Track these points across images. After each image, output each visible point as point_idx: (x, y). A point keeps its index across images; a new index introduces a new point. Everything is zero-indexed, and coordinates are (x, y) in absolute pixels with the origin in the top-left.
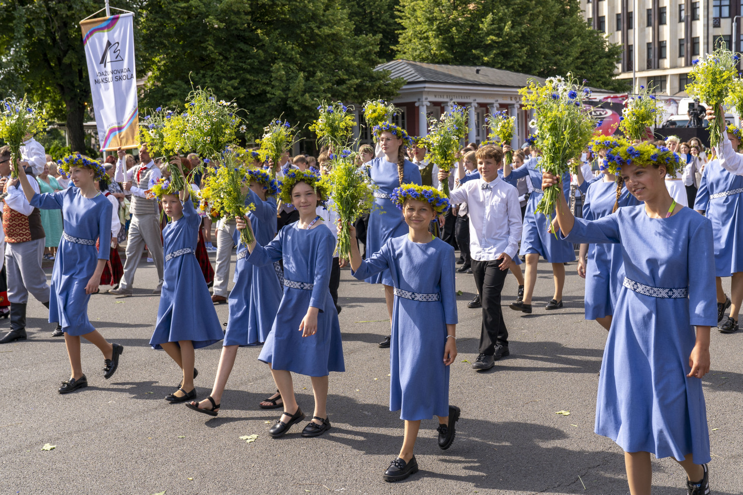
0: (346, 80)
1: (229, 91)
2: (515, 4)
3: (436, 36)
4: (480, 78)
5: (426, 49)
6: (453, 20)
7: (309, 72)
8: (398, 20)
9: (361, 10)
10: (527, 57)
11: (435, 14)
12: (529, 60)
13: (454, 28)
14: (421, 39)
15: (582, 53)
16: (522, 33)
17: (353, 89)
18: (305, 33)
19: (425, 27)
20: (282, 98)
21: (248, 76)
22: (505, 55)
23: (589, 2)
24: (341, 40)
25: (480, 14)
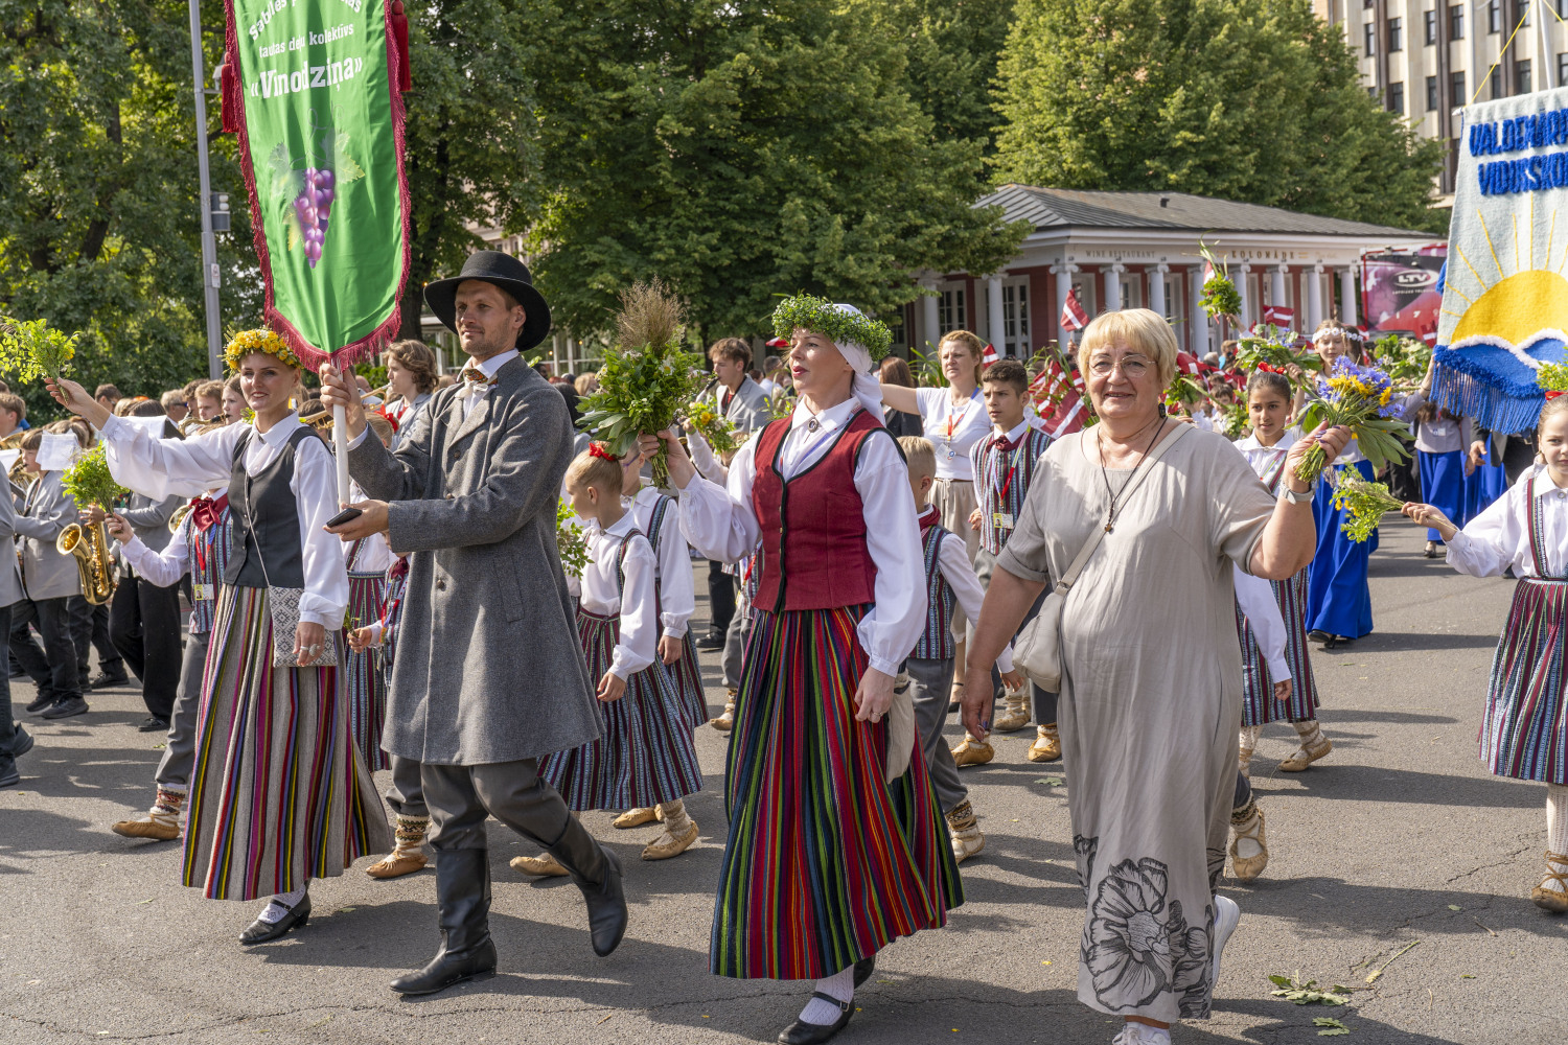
0: (922, 227)
1: (702, 254)
2: (1229, 68)
3: (1073, 136)
4: (1170, 216)
5: (1053, 161)
6: (1105, 102)
7: (849, 213)
8: (995, 107)
9: (918, 89)
10: (1257, 172)
11: (1069, 93)
12: (1259, 177)
13: (1108, 119)
14: (1041, 142)
15: (1364, 160)
16: (1246, 125)
17: (935, 244)
18: (840, 139)
19: (1050, 119)
20: (802, 266)
21: (736, 226)
22: (1212, 169)
23: (1368, 54)
24: (908, 151)
25: (1160, 88)
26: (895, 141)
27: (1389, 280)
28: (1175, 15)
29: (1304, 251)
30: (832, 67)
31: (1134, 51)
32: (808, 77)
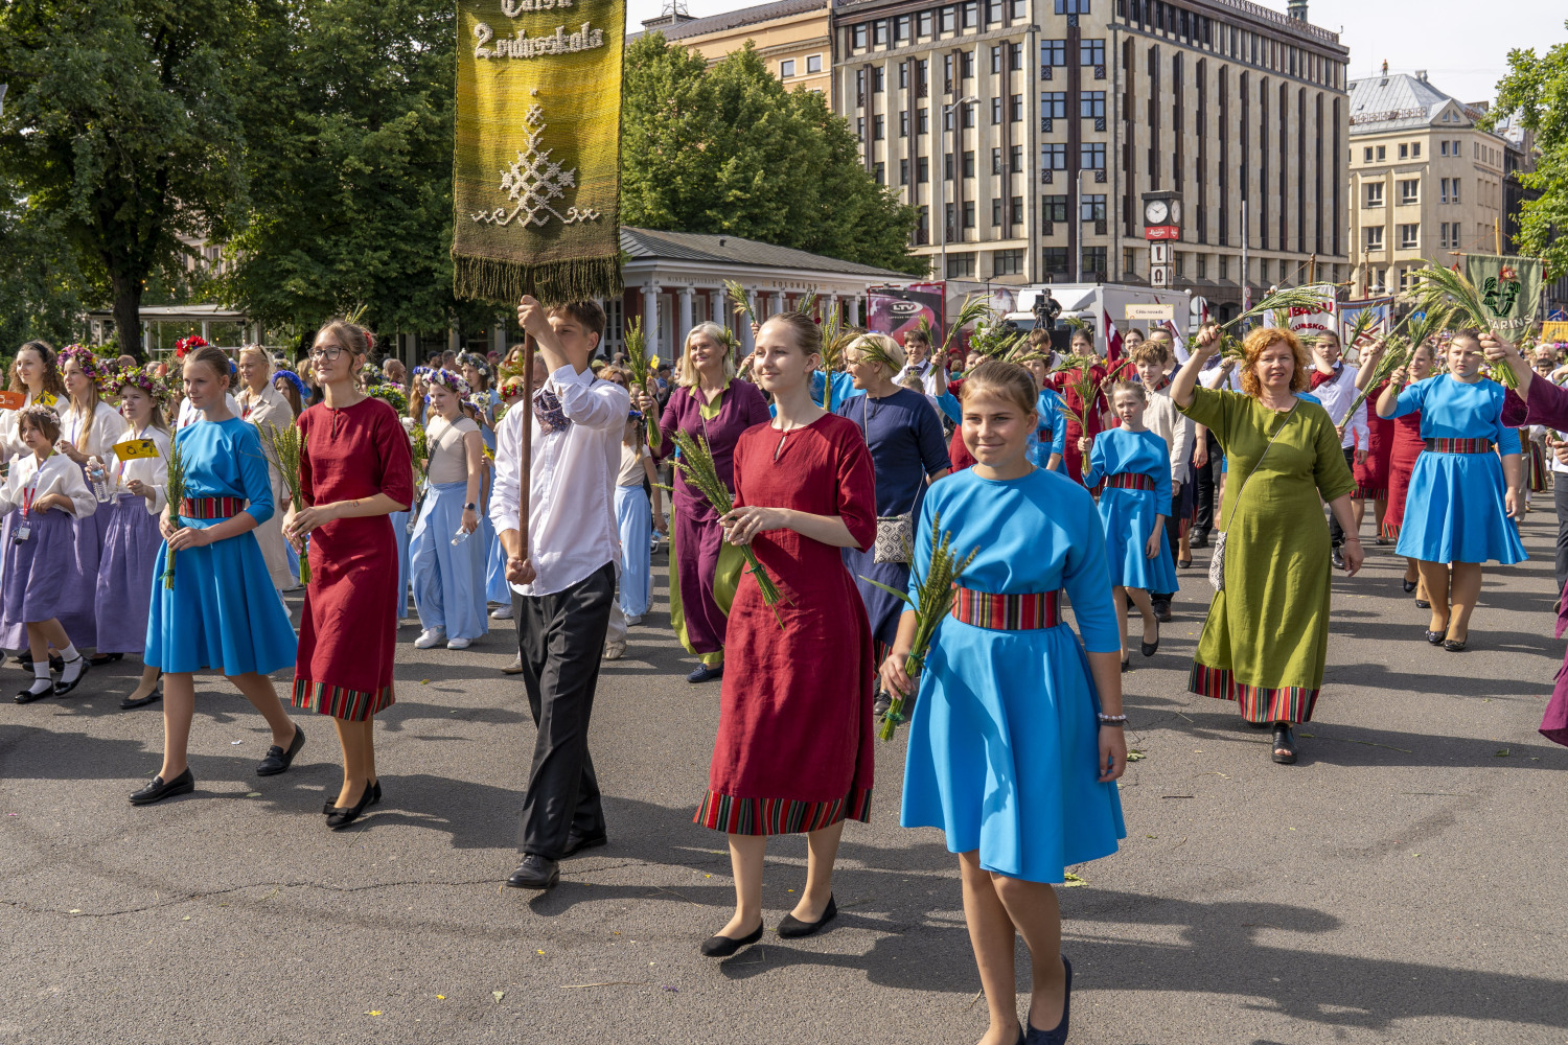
1: (375, 267)
2: (768, 144)
3: (653, 189)
4: (729, 253)
5: (639, 207)
6: (677, 165)
10: (787, 223)
11: (650, 156)
12: (788, 227)
13: (679, 178)
14: (628, 192)
15: (862, 218)
16: (780, 188)
19: (635, 175)
21: (402, 246)
22: (754, 220)
23: (861, 140)
25: (717, 157)
27: (886, 308)
28: (729, 103)
29: (824, 284)
31: (698, 128)
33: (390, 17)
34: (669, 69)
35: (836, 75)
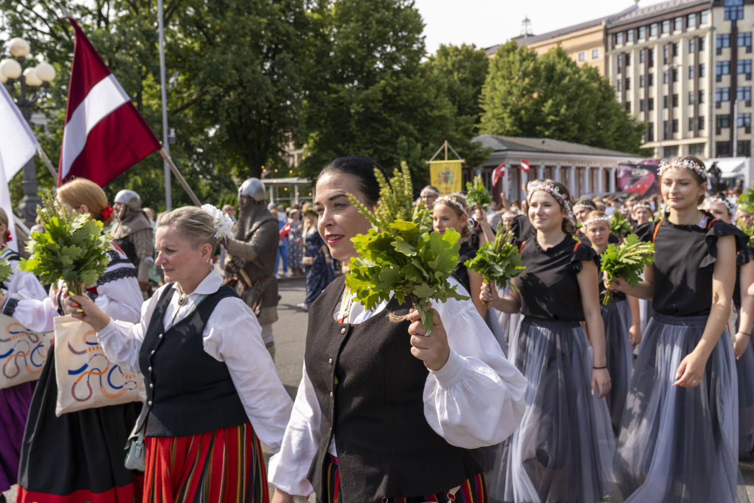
2: (569, 93)
3: (510, 117)
4: (546, 147)
5: (503, 126)
6: (522, 105)
8: (481, 106)
10: (578, 132)
11: (509, 101)
12: (579, 134)
13: (523, 111)
14: (498, 119)
15: (618, 129)
16: (575, 114)
18: (420, 114)
21: (380, 147)
22: (561, 131)
23: (618, 90)
24: (446, 119)
25: (542, 100)
26: (441, 116)
27: (628, 173)
28: (549, 73)
29: (596, 161)
30: (418, 87)
31: (533, 86)
32: (408, 90)
33: (373, 34)
34: (518, 57)
35: (606, 59)
